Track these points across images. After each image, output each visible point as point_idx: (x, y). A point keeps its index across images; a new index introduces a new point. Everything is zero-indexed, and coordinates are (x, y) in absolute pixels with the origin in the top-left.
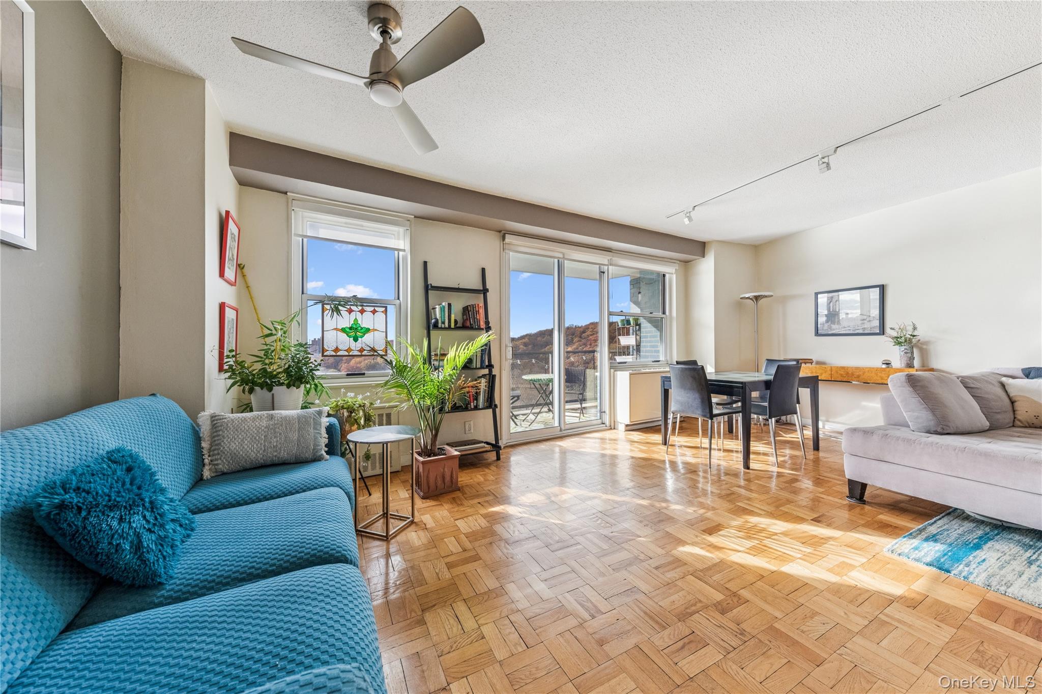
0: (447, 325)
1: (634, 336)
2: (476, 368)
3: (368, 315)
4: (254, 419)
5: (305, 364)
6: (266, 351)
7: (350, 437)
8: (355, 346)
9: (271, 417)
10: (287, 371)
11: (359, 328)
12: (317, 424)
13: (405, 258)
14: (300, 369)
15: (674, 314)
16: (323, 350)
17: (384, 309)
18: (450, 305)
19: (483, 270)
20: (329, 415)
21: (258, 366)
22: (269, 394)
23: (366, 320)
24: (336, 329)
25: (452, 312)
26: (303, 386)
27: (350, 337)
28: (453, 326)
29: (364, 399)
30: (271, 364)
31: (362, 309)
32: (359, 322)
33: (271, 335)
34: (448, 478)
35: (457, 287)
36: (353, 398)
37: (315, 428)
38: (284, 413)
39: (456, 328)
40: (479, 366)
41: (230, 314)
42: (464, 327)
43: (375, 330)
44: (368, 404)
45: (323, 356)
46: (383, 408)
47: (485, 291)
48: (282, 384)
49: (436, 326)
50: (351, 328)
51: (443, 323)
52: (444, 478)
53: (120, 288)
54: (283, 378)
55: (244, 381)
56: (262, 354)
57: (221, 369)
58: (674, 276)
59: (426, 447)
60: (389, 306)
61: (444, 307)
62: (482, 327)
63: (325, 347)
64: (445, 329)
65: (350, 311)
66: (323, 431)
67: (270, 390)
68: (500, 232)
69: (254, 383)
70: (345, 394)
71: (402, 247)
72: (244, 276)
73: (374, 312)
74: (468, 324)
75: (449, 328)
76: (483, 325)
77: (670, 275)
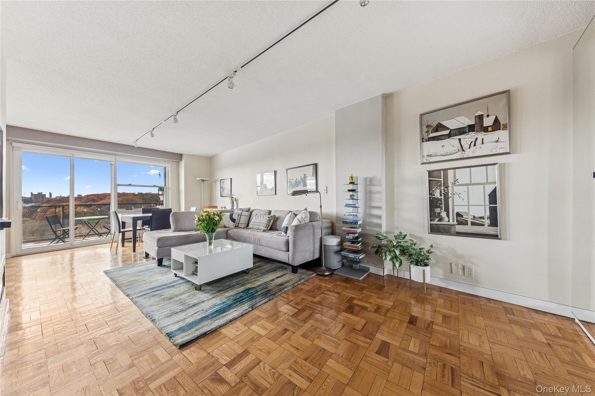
15: (170, 186)
77: (168, 168)
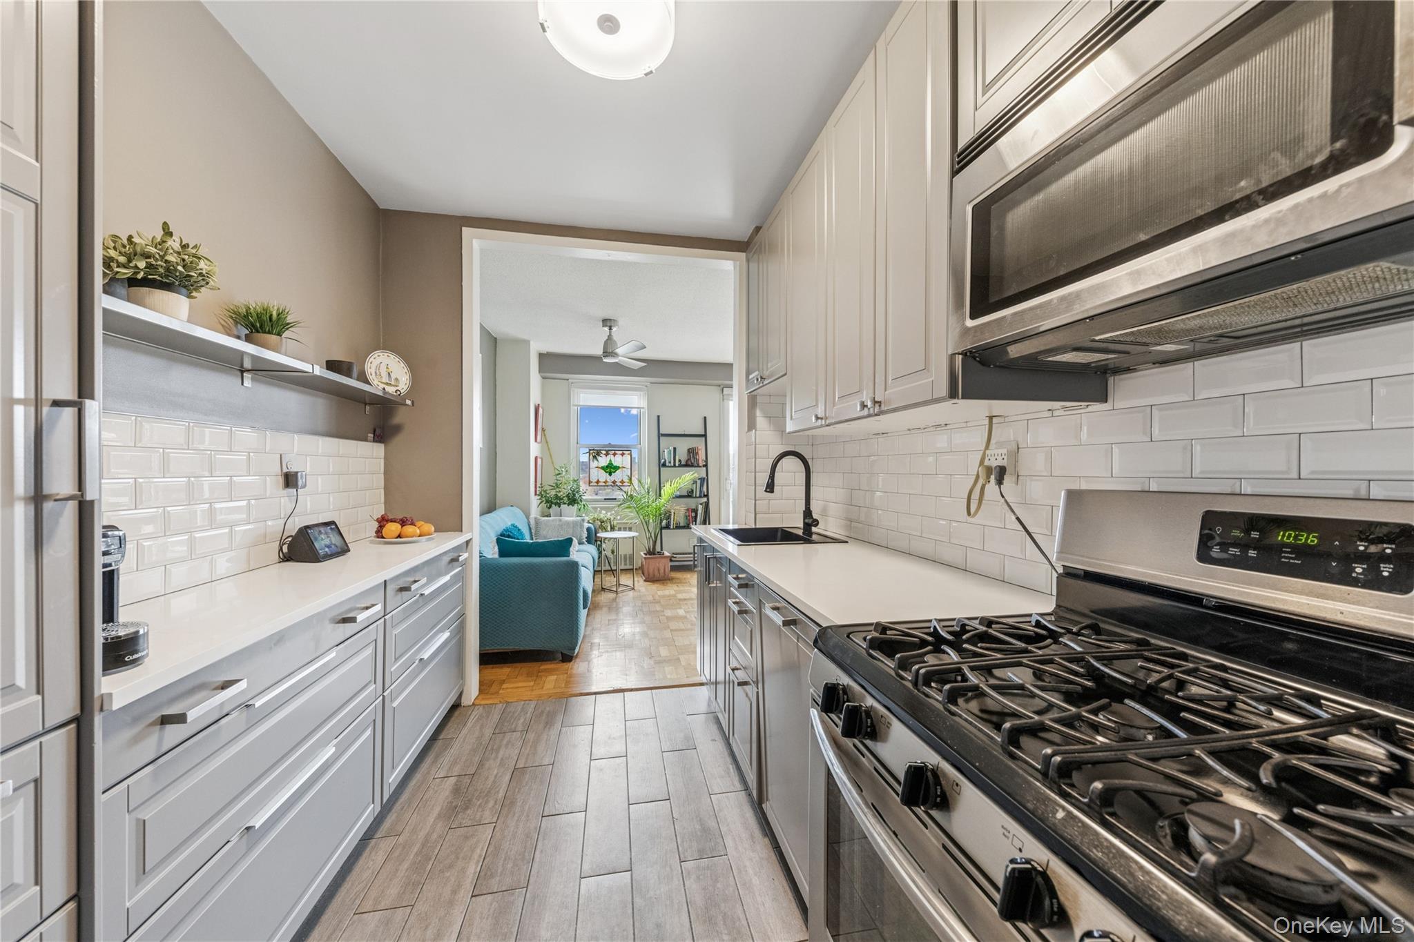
0: (672, 465)
2: (696, 497)
3: (619, 457)
4: (553, 520)
5: (577, 492)
6: (557, 484)
7: (598, 535)
8: (610, 479)
9: (560, 520)
10: (568, 496)
11: (613, 466)
12: (582, 526)
13: (644, 413)
14: (574, 495)
16: (589, 482)
17: (630, 452)
18: (675, 449)
19: (705, 418)
20: (589, 522)
21: (553, 493)
22: (559, 509)
23: (618, 460)
24: (598, 468)
25: (677, 454)
26: (576, 505)
27: (606, 472)
28: (677, 465)
29: (611, 515)
30: (560, 491)
31: (615, 453)
32: (613, 462)
33: (559, 474)
34: (662, 571)
35: (683, 433)
36: (603, 515)
37: (581, 528)
38: (567, 519)
39: (680, 466)
40: (698, 495)
41: (539, 461)
42: (686, 465)
43: (623, 467)
44: (612, 519)
45: (589, 485)
46: (627, 523)
47: (705, 436)
48: (565, 504)
49: (664, 465)
50: (607, 466)
51: (670, 462)
52: (659, 570)
53: (496, 453)
54: (566, 499)
55: (547, 501)
56: (554, 485)
57: (536, 494)
59: (649, 549)
60: (633, 450)
61: (670, 451)
62: (699, 464)
63: (591, 480)
64: (671, 467)
65: (607, 454)
66: (585, 530)
67: (559, 507)
68: (719, 386)
69: (552, 503)
70: (600, 512)
71: (642, 406)
72: (545, 435)
73: (623, 454)
74: (690, 463)
75: (675, 466)
76: (701, 463)
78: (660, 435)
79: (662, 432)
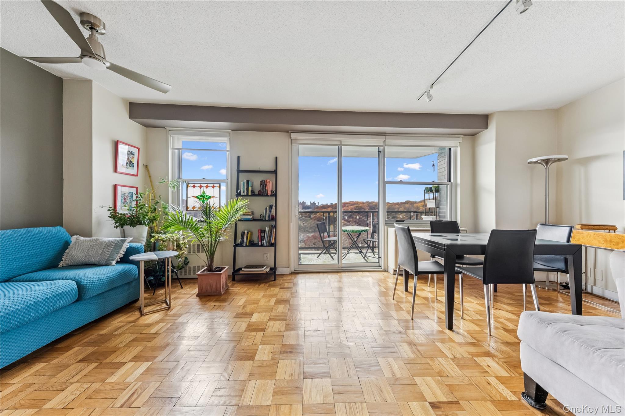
0: (245, 193)
1: (435, 200)
2: (265, 221)
3: (210, 189)
11: (206, 196)
12: (117, 246)
15: (459, 181)
16: (187, 208)
17: (219, 185)
18: (248, 181)
19: (276, 158)
23: (209, 192)
24: (194, 197)
25: (250, 186)
27: (200, 201)
28: (250, 194)
31: (207, 185)
32: (206, 193)
35: (257, 170)
37: (114, 249)
38: (105, 239)
39: (252, 195)
40: (267, 219)
41: (126, 190)
42: (257, 195)
43: (213, 197)
45: (187, 210)
47: (275, 172)
50: (201, 196)
51: (244, 192)
58: (459, 149)
60: (222, 184)
61: (244, 183)
62: (269, 194)
63: (188, 206)
64: (245, 196)
65: (201, 187)
66: (123, 250)
68: (288, 132)
72: (148, 171)
73: (213, 187)
74: (260, 193)
75: (247, 195)
77: (455, 148)
78: (239, 171)
79: (241, 168)
